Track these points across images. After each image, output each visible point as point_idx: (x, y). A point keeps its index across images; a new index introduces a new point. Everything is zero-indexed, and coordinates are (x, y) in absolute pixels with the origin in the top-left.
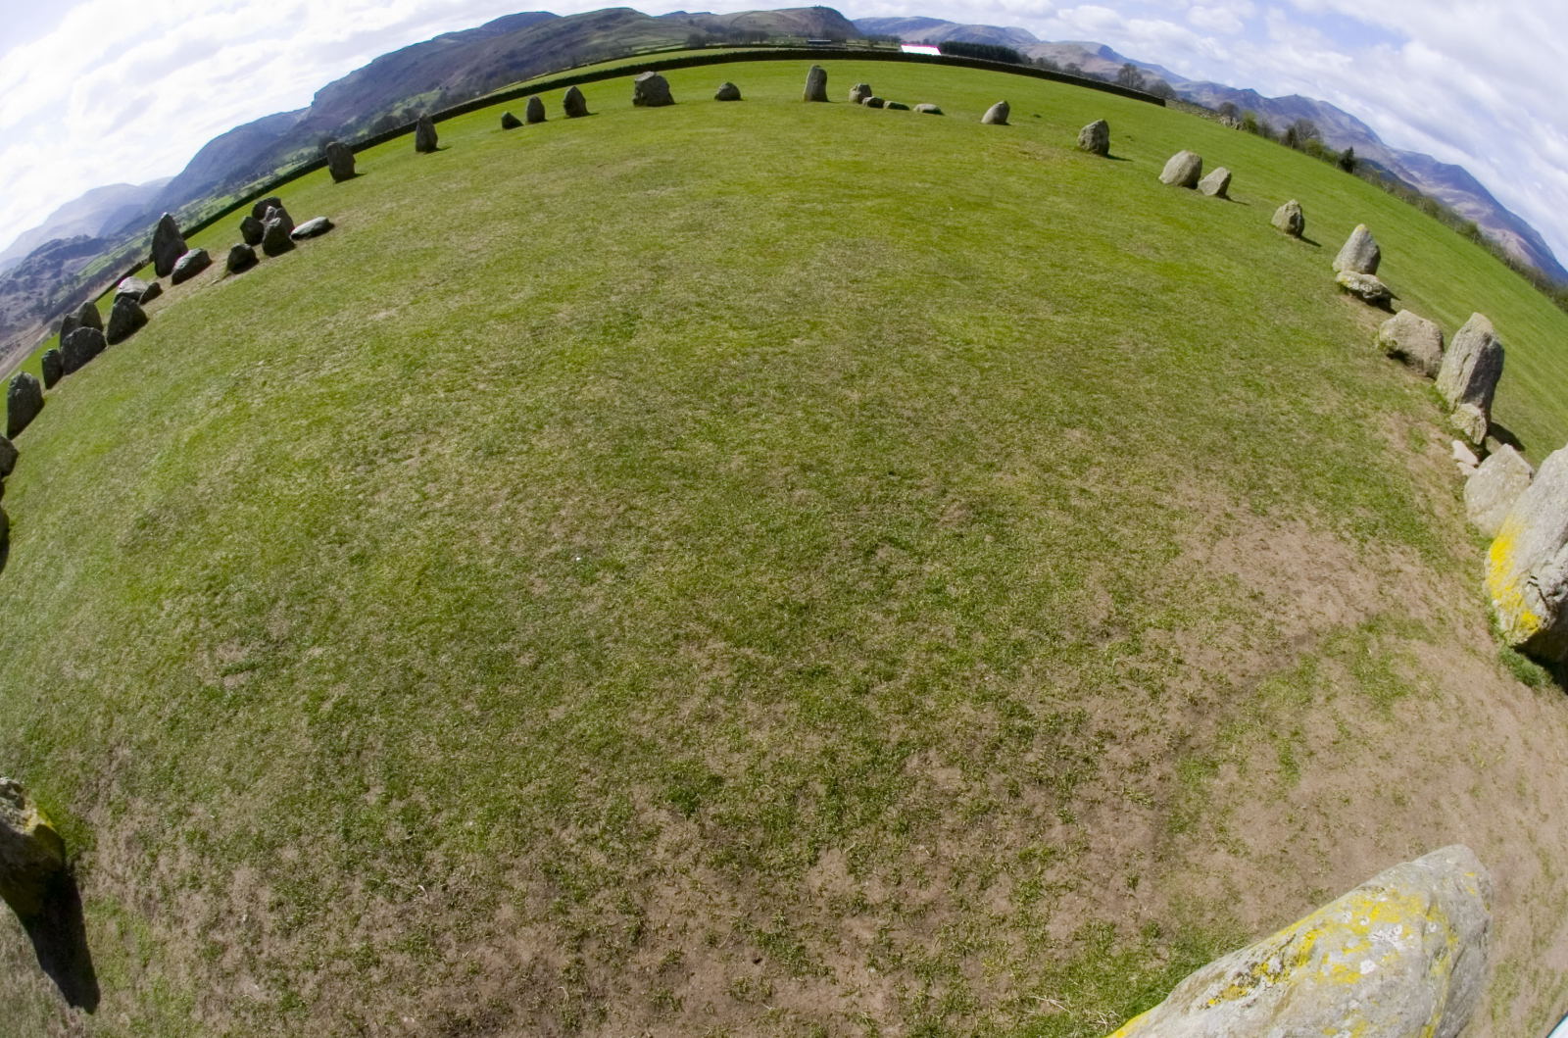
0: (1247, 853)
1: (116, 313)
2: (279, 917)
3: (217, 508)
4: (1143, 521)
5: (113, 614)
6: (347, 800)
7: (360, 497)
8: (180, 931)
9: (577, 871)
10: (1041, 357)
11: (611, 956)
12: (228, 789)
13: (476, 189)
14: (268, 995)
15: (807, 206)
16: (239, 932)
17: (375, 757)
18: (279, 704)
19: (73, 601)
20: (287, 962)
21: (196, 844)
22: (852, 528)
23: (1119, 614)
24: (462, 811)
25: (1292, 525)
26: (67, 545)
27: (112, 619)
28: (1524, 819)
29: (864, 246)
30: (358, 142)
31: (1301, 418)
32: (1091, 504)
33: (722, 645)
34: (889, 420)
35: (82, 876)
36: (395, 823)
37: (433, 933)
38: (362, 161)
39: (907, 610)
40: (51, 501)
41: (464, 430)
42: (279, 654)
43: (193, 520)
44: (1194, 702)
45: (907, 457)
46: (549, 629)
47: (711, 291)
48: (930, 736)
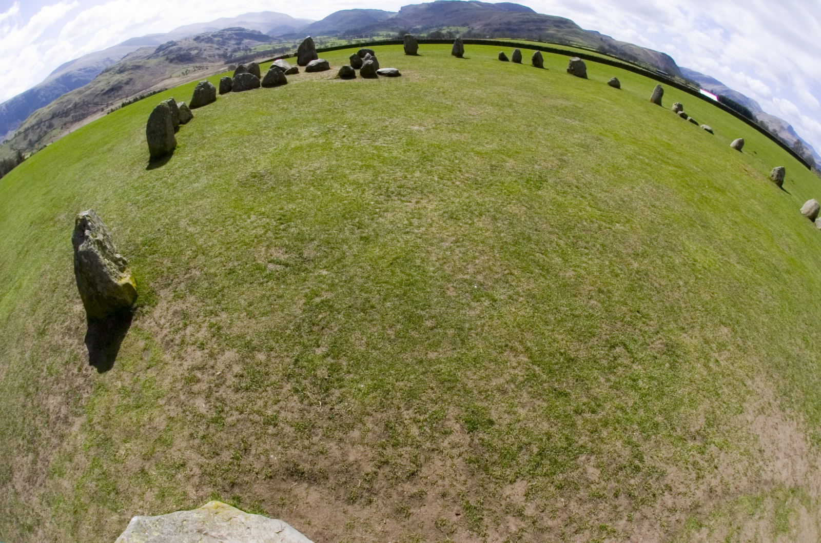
1: (270, 72)
2: (238, 381)
3: (298, 184)
4: (735, 389)
5: (221, 209)
6: (305, 347)
7: (377, 210)
8: (179, 362)
9: (401, 432)
10: (724, 283)
11: (392, 478)
12: (245, 314)
13: (479, 85)
14: (207, 412)
15: (641, 157)
16: (212, 378)
17: (330, 333)
18: (293, 287)
19: (201, 194)
20: (228, 402)
21: (212, 330)
22: (610, 331)
23: (704, 431)
24: (361, 379)
25: (791, 422)
26: (207, 168)
27: (219, 211)
29: (662, 190)
30: (421, 39)
32: (717, 369)
33: (526, 359)
34: (647, 284)
35: (139, 315)
36: (324, 368)
37: (313, 426)
38: (422, 48)
39: (617, 383)
40: (206, 145)
41: (442, 201)
42: (304, 265)
43: (284, 185)
44: (711, 491)
45: (648, 307)
46: (447, 314)
47: (584, 182)
48: (596, 449)
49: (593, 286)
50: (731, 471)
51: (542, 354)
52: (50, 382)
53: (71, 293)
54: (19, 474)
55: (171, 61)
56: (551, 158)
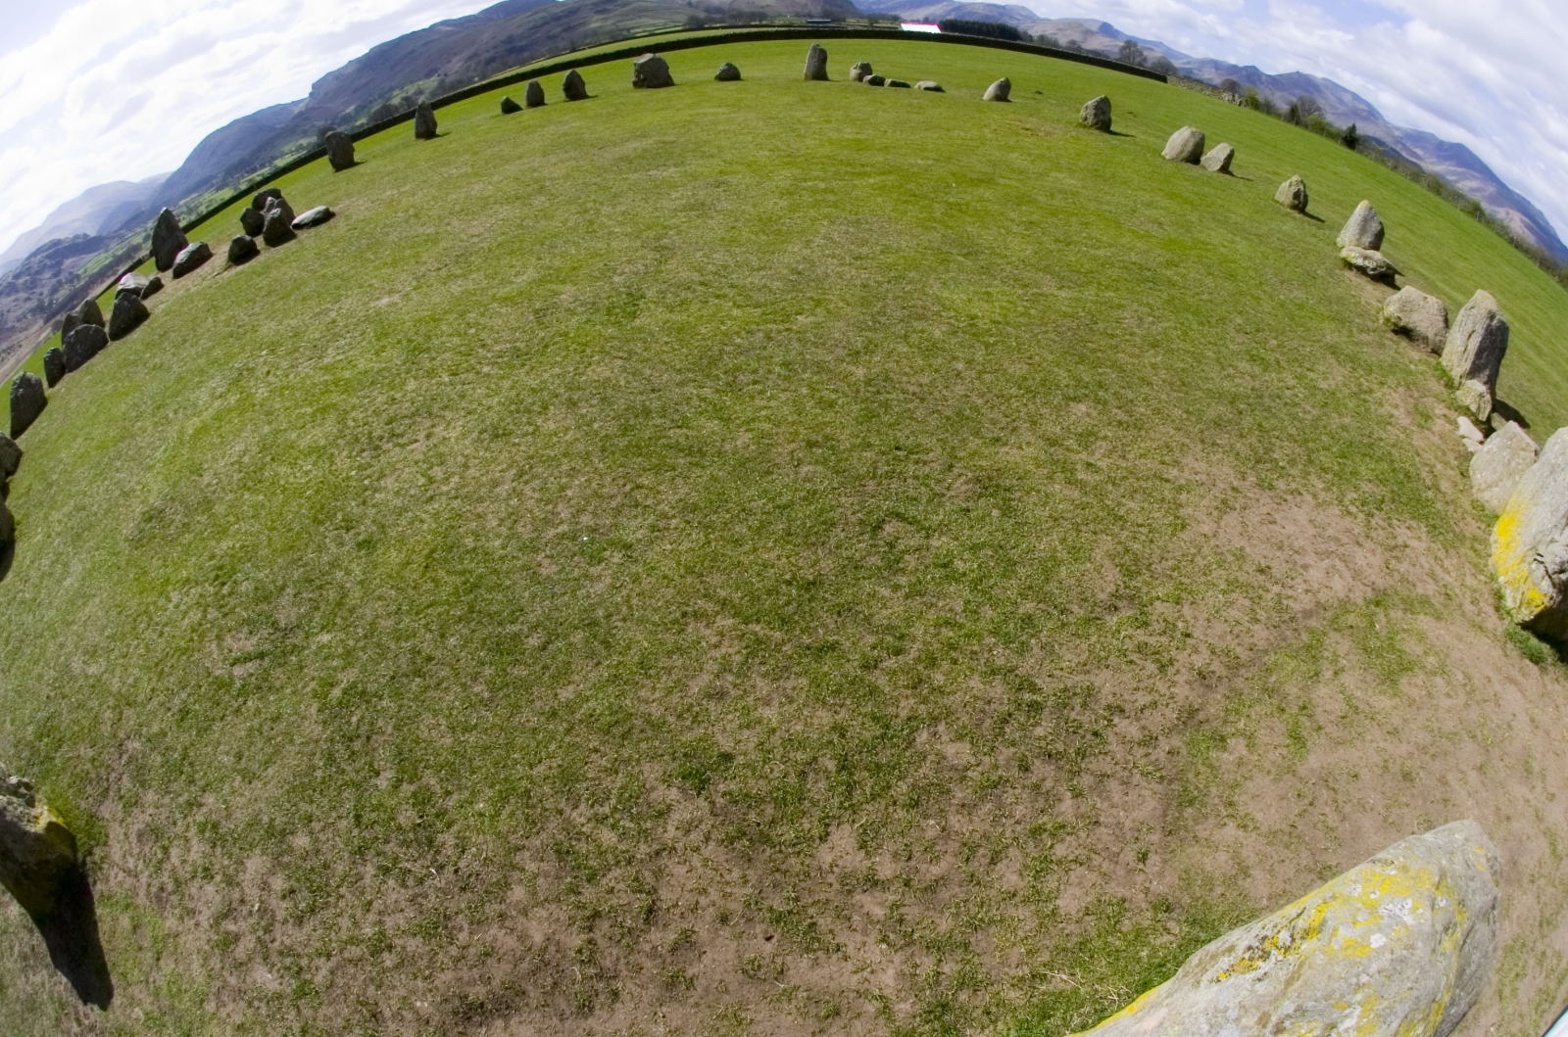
0: (1256, 828)
1: (117, 308)
2: (291, 904)
3: (223, 498)
4: (1150, 495)
5: (121, 608)
6: (357, 785)
7: (366, 482)
8: (192, 922)
9: (588, 851)
10: (1046, 332)
11: (623, 936)
12: (239, 778)
13: (476, 174)
14: (281, 984)
15: (809, 184)
16: (252, 921)
17: (385, 741)
18: (288, 691)
19: (82, 596)
20: (300, 950)
21: (207, 835)
22: (859, 504)
23: (1127, 587)
24: (473, 793)
25: (1299, 499)
26: (73, 541)
27: (119, 613)
28: (1531, 797)
29: (867, 223)
30: (357, 131)
31: (1306, 392)
32: (1098, 478)
33: (730, 622)
34: (894, 396)
35: (95, 872)
36: (406, 807)
37: (445, 916)
39: (915, 585)
40: (56, 498)
41: (470, 413)
42: (288, 642)
43: (200, 511)
44: (1202, 675)
45: (912, 432)
46: (557, 609)
47: (714, 270)
48: (939, 711)
49: (793, 441)
50: (1220, 627)
51: (754, 598)
56: (639, 254)
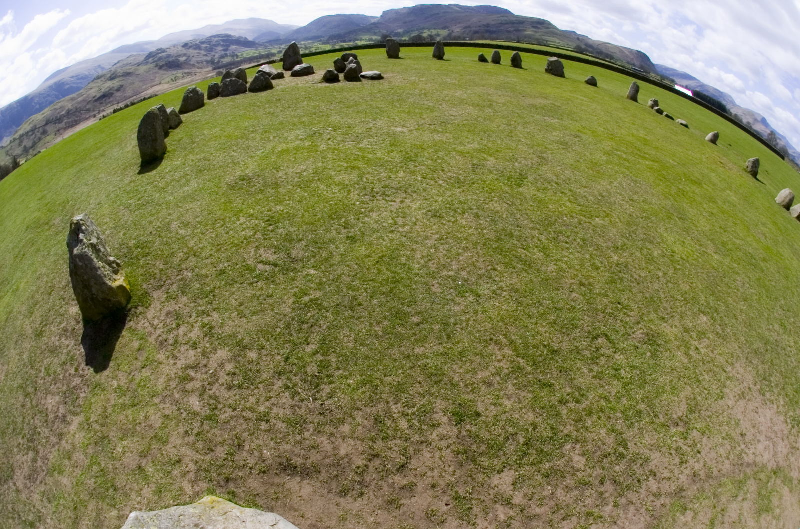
1: (256, 78)
2: (231, 379)
3: (286, 186)
6: (295, 344)
7: (363, 210)
8: (173, 362)
9: (391, 426)
10: (703, 273)
11: (383, 470)
12: (236, 313)
13: (460, 86)
14: (202, 409)
15: (619, 153)
16: (205, 376)
17: (320, 331)
18: (282, 287)
19: (192, 198)
20: (221, 400)
21: (205, 329)
22: (592, 322)
23: (687, 416)
24: (351, 374)
25: (772, 405)
26: (197, 172)
27: (209, 214)
29: (640, 184)
30: (403, 43)
32: (698, 356)
33: (511, 352)
34: (627, 276)
35: (133, 316)
36: (315, 365)
37: (304, 421)
38: (403, 52)
39: (600, 373)
40: (195, 149)
41: (426, 200)
42: (292, 265)
43: (272, 187)
44: (695, 474)
45: (629, 298)
46: (433, 310)
47: (564, 179)
48: (581, 437)
49: (574, 279)
51: (526, 346)
52: (48, 381)
53: (67, 295)
54: (21, 471)
55: (161, 68)
56: (531, 156)
